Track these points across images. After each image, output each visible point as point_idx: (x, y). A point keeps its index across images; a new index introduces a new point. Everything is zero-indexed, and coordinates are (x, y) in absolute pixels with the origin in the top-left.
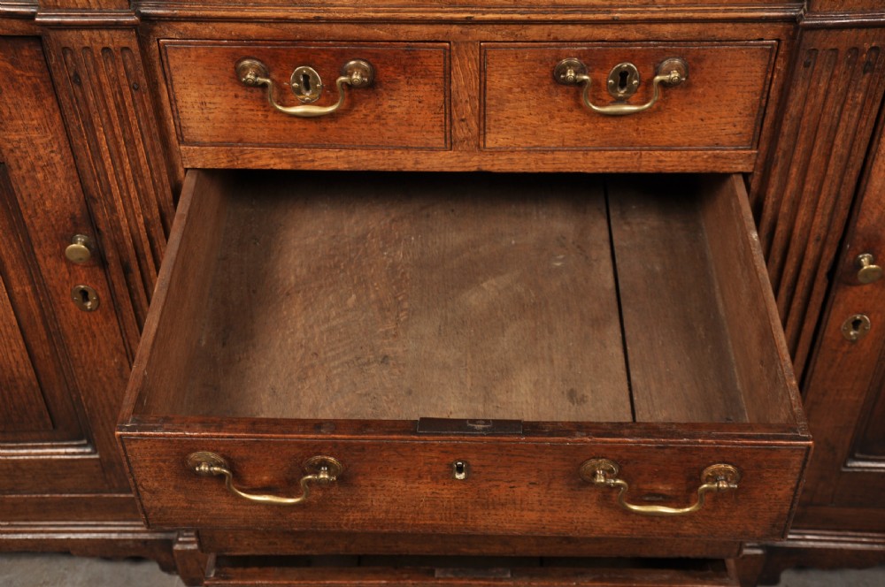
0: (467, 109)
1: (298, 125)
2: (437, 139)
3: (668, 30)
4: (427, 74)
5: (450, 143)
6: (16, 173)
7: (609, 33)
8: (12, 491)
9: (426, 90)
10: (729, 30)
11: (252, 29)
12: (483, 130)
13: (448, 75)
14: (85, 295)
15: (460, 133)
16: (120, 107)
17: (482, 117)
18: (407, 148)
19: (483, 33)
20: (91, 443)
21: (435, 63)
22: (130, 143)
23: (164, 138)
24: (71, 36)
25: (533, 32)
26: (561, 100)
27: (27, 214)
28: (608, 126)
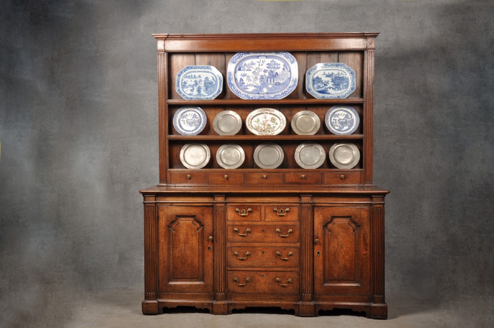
0: (263, 215)
1: (242, 218)
2: (259, 220)
3: (286, 204)
4: (258, 210)
5: (261, 221)
6: (205, 227)
7: (279, 205)
8: (189, 292)
9: (258, 213)
10: (293, 204)
11: (238, 204)
12: (265, 219)
13: (261, 210)
14: (209, 248)
15: (262, 219)
16: (221, 215)
17: (265, 216)
18: (255, 221)
19: (265, 204)
20: (203, 281)
21: (259, 209)
22: (221, 220)
23: (225, 219)
24: (217, 205)
25: (271, 204)
26: (275, 214)
27: (205, 233)
28: (280, 218)
